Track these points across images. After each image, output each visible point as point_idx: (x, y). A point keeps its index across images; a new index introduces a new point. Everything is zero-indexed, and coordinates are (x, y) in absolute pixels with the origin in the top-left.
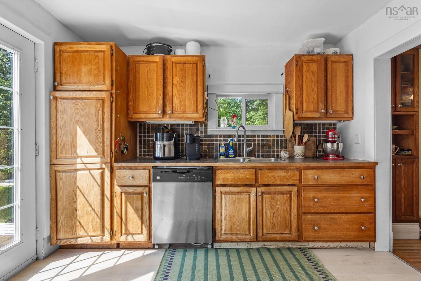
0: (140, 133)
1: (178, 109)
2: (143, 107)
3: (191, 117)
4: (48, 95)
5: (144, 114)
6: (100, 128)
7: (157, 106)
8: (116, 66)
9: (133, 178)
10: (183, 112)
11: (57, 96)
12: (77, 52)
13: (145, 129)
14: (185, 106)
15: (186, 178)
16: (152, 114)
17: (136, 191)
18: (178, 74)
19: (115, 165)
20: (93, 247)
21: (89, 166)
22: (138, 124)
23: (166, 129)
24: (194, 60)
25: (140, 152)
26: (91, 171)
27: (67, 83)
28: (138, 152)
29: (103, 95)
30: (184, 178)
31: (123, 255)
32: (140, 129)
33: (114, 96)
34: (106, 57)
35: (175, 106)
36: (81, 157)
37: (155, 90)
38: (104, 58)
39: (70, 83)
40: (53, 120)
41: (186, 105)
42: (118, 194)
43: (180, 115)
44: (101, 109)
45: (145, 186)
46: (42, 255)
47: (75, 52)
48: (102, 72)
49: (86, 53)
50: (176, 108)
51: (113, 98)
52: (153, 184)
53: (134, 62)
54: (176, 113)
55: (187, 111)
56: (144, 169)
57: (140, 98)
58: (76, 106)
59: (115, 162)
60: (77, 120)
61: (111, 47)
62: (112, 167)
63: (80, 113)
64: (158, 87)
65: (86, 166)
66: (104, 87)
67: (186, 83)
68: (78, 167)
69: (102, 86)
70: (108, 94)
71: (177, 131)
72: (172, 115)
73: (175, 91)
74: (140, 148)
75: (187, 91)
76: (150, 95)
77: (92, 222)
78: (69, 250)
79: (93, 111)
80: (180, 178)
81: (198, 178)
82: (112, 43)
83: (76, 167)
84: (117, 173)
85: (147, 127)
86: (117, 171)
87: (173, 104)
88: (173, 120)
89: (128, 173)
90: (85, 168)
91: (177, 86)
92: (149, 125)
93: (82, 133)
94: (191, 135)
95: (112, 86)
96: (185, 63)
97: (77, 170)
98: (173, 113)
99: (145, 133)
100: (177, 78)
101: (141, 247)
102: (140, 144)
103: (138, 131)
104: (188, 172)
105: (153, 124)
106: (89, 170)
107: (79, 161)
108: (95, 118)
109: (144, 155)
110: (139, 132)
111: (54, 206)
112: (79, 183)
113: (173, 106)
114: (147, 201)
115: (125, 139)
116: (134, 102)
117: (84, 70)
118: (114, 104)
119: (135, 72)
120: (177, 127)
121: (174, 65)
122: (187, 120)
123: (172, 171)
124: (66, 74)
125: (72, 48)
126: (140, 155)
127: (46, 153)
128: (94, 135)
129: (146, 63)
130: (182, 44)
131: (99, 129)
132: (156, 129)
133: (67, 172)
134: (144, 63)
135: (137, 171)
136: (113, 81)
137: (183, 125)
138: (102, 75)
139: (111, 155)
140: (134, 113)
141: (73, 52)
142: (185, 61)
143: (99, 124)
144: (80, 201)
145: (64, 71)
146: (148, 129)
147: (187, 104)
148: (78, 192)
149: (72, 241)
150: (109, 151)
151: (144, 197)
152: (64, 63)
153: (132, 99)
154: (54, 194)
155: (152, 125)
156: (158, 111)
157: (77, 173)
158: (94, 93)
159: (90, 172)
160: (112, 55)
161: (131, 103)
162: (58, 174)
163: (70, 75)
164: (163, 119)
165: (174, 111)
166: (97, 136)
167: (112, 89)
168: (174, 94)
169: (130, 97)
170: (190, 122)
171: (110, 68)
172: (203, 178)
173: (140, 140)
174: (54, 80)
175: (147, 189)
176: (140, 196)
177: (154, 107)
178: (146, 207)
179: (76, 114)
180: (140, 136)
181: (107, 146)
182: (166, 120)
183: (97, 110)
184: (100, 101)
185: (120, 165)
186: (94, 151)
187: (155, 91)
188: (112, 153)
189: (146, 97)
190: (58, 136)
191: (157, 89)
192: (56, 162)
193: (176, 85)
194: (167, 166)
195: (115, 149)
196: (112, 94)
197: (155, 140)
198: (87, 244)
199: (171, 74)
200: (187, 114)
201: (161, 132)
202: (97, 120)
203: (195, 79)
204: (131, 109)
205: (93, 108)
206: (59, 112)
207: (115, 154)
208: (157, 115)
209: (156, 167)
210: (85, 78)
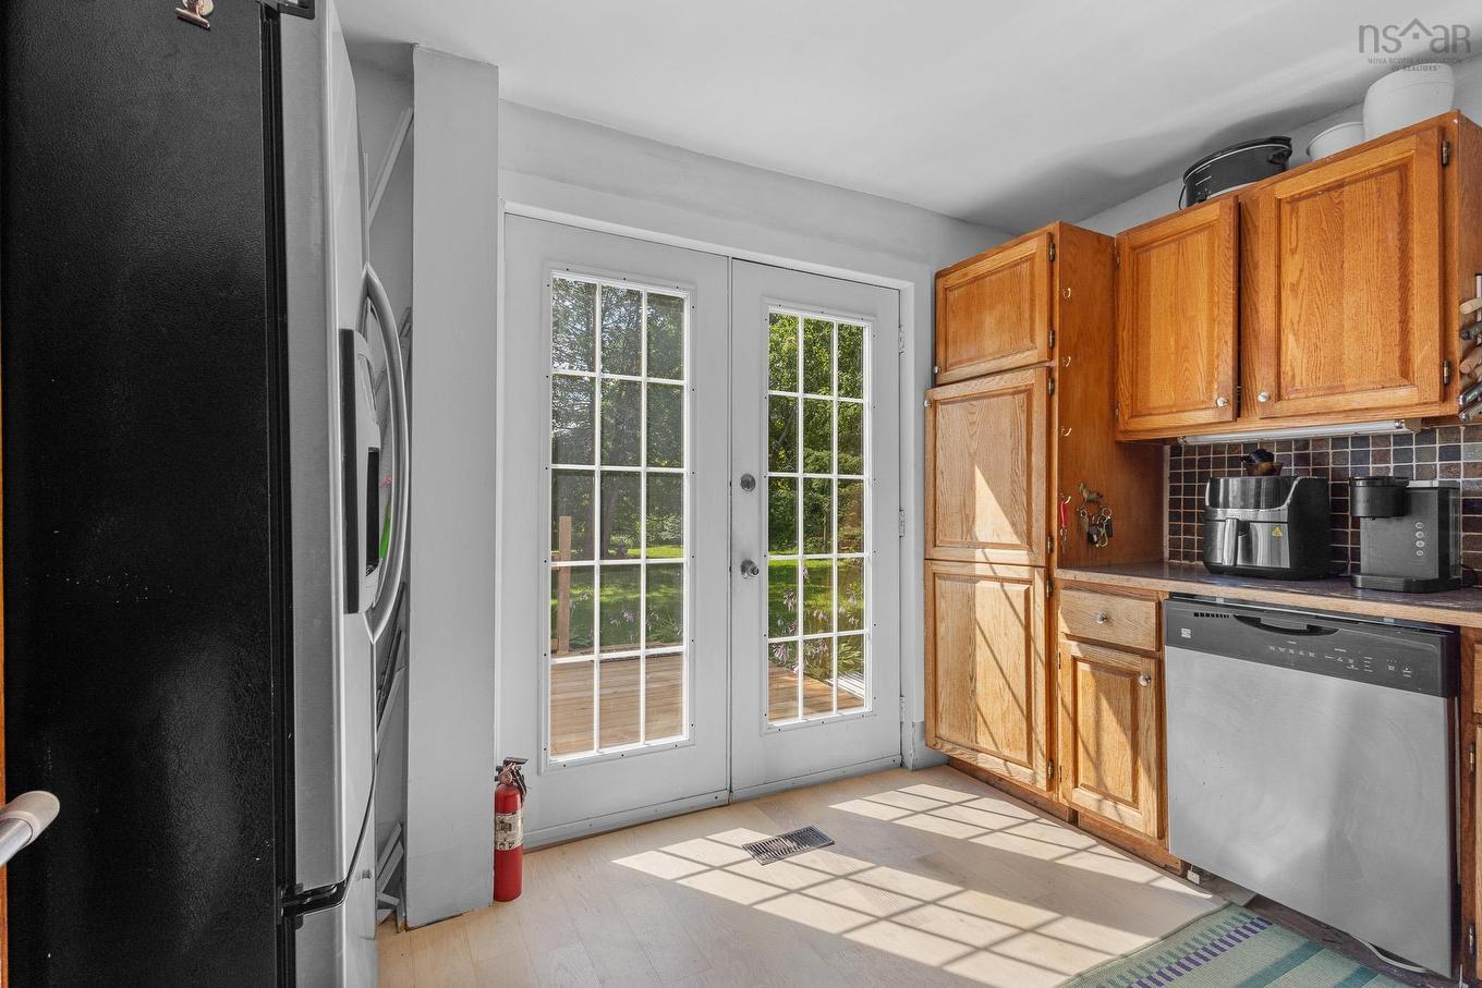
0: (1174, 478)
1: (1302, 377)
2: (1160, 391)
3: (1369, 405)
4: (922, 397)
5: (1165, 414)
6: (1021, 470)
7: (1210, 383)
8: (1063, 287)
9: (1105, 619)
10: (1330, 388)
11: (936, 397)
12: (976, 279)
13: (1190, 463)
14: (1339, 361)
15: (1301, 653)
16: (1192, 413)
17: (1114, 664)
18: (1300, 244)
19: (1058, 573)
20: (1014, 792)
21: (1002, 571)
22: (1167, 449)
23: (1264, 461)
24: (1390, 155)
25: (1174, 544)
26: (1005, 584)
27: (956, 363)
28: (1166, 542)
29: (1029, 378)
30: (1292, 651)
31: (1085, 850)
32: (1174, 465)
33: (1056, 375)
34: (1037, 271)
35: (1288, 368)
36: (984, 546)
37: (1205, 328)
38: (1032, 275)
39: (961, 362)
40: (930, 456)
41: (1345, 357)
42: (1066, 662)
43: (1313, 404)
44: (1023, 418)
45: (1145, 654)
46: (910, 762)
47: (973, 282)
48: (1027, 315)
49: (994, 277)
50: (1293, 377)
51: (1053, 381)
52: (1169, 651)
53: (1134, 249)
54: (1293, 396)
55: (1348, 381)
56: (1142, 596)
57: (1153, 362)
58: (970, 417)
59: (1061, 566)
60: (972, 451)
61: (1051, 236)
62: (1049, 580)
63: (978, 433)
64: (1216, 313)
65: (993, 570)
66: (1030, 356)
67: (1346, 265)
68: (980, 569)
69: (1026, 353)
70: (1042, 372)
71: (1331, 466)
72: (1278, 406)
73: (1291, 309)
74: (1174, 531)
75: (1349, 299)
76: (1186, 347)
77: (1003, 721)
78: (964, 775)
79: (1006, 425)
80: (1272, 648)
81: (1360, 663)
82: (1053, 227)
83: (974, 568)
84: (1064, 596)
85: (1197, 457)
86: (1062, 592)
87: (1283, 364)
88: (1285, 424)
89: (1093, 603)
90: (991, 574)
91: (1300, 291)
92: (1204, 449)
93: (984, 482)
94: (1379, 483)
95: (1051, 349)
96: (1340, 185)
97: (974, 579)
98: (1279, 397)
99: (1189, 477)
100: (1297, 257)
101: (1140, 853)
102: (1174, 516)
103: (1167, 472)
104: (1313, 630)
105: (1224, 445)
106: (1002, 580)
107: (979, 555)
108: (1009, 443)
109: (1187, 556)
110: (1171, 474)
111: (931, 657)
112: (979, 614)
113: (1283, 369)
114: (1149, 704)
115: (1101, 500)
116: (1134, 382)
117: (989, 320)
118: (1056, 398)
119: (1136, 283)
120: (1331, 451)
121: (1286, 209)
122: (1353, 419)
123: (1240, 618)
124: (955, 342)
125: (966, 275)
126: (1173, 555)
127: (916, 530)
128: (1007, 488)
129: (1173, 241)
130: (1346, 104)
131: (1020, 473)
132: (1219, 463)
133: (954, 579)
134: (1164, 244)
135: (1118, 599)
136: (1053, 334)
137: (1360, 439)
138: (1027, 324)
139: (1047, 544)
140: (1132, 417)
141: (968, 284)
142: (1339, 177)
143: (1020, 458)
144: (982, 654)
145: (950, 337)
146: (1204, 463)
147: (1351, 351)
148: (979, 637)
149: (963, 754)
150: (1043, 533)
151: (1142, 689)
152: (951, 317)
153: (1127, 372)
154: (931, 629)
155: (1218, 448)
156: (1215, 397)
157: (978, 585)
158: (1007, 376)
159: (1002, 586)
160: (1052, 260)
161: (1124, 386)
162: (938, 581)
163: (961, 341)
164: (1238, 426)
165: (1283, 391)
166: (1013, 492)
167: (1051, 358)
168: (1285, 322)
169: (1121, 366)
170: (1389, 427)
171: (1045, 299)
172: (1391, 668)
173: (1174, 504)
174: (934, 362)
175: (1151, 665)
176: (1127, 681)
177: (1202, 385)
178: (1147, 721)
179: (971, 437)
180: (1174, 491)
181: (1037, 520)
182: (1253, 426)
183: (1014, 422)
184: (1022, 395)
185: (1070, 575)
186: (1009, 528)
187: (1203, 331)
188: (1052, 540)
189: (1173, 358)
190: (938, 493)
191: (1212, 320)
192: (936, 553)
193: (1294, 287)
194: (1229, 596)
195: (1060, 527)
196: (1050, 371)
197: (1207, 504)
198: (1001, 779)
199: (1273, 249)
200: (1347, 396)
201: (1237, 474)
202: (1015, 449)
203: (1390, 236)
204: (1124, 401)
205: (1005, 415)
206: (939, 435)
207: (1059, 544)
208: (1210, 412)
209: (1193, 596)
210: (990, 344)
